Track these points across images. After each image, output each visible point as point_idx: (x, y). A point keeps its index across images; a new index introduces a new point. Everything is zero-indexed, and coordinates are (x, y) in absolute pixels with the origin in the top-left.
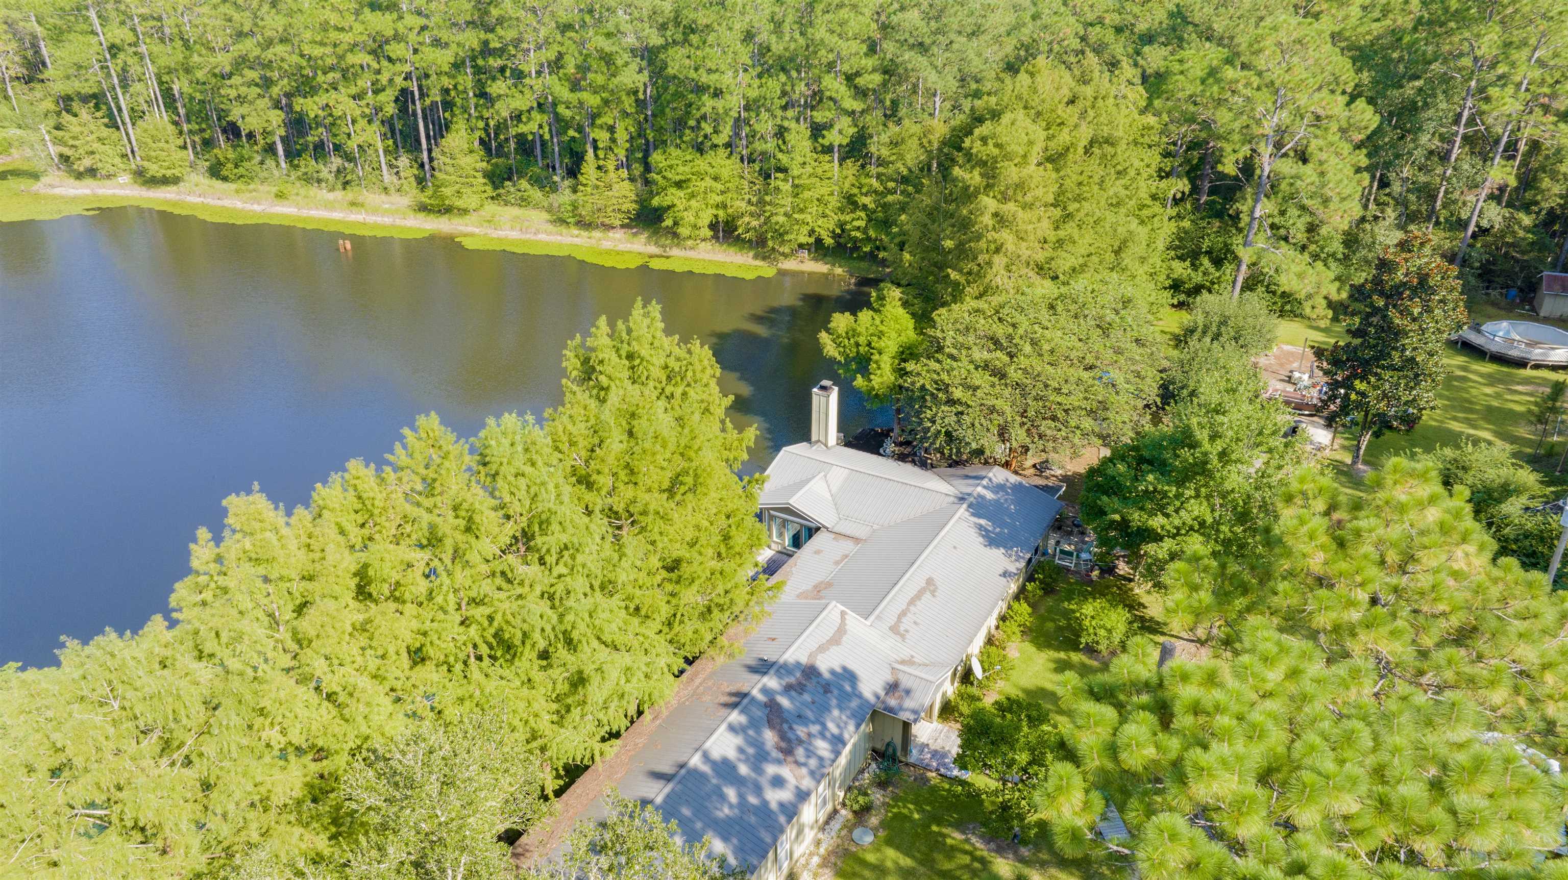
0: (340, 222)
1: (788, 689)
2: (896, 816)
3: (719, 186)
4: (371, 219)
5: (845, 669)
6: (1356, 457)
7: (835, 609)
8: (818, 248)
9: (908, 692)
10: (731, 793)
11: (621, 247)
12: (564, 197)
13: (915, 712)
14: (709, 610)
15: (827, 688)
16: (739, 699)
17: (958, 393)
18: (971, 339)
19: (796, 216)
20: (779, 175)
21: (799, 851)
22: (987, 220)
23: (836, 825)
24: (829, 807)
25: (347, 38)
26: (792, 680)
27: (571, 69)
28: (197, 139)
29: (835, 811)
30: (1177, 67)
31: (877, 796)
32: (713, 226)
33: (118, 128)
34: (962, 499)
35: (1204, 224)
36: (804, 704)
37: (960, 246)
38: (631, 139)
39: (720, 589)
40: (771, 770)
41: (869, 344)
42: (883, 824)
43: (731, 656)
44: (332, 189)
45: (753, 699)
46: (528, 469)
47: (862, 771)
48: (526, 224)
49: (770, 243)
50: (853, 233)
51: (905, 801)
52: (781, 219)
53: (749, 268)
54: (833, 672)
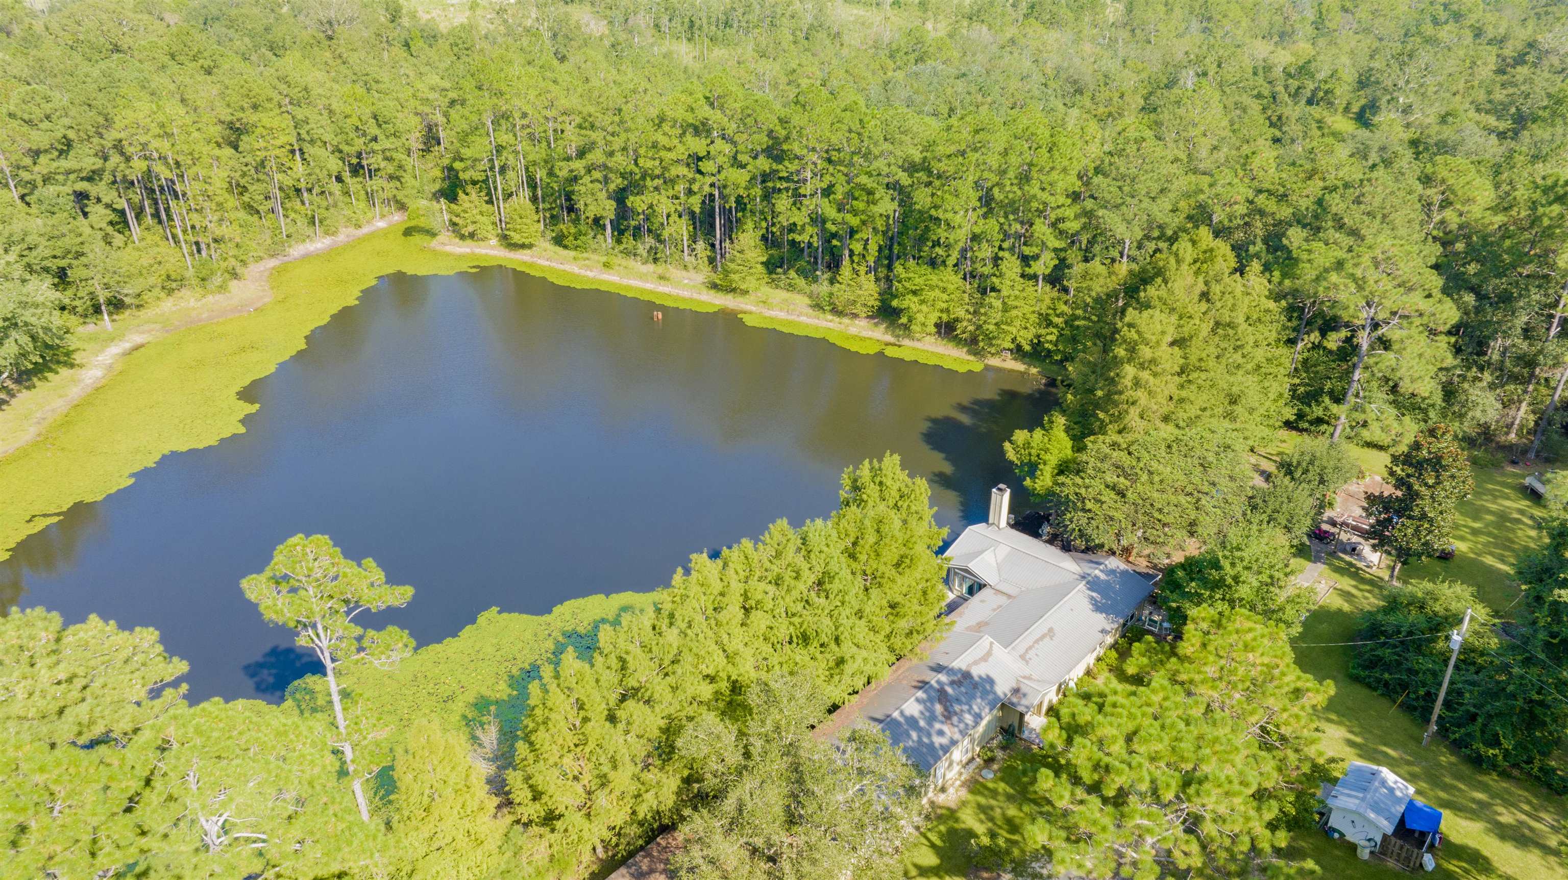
0: (652, 292)
1: (952, 683)
2: (1009, 766)
3: (945, 297)
4: (675, 292)
5: (988, 676)
6: (1392, 576)
7: (987, 640)
8: (1018, 351)
9: (1025, 695)
10: (914, 735)
11: (864, 334)
12: (823, 288)
13: (1027, 707)
14: (911, 633)
15: (975, 685)
16: (923, 685)
17: (1089, 505)
18: (1106, 466)
19: (1003, 327)
20: (993, 294)
21: (950, 775)
22: (1127, 382)
23: (972, 766)
24: (970, 755)
25: (672, 155)
26: (955, 678)
27: (839, 196)
28: (548, 215)
29: (973, 759)
30: (1305, 256)
31: (999, 754)
32: (937, 325)
33: (492, 203)
34: (1083, 577)
35: (1334, 365)
36: (961, 693)
37: (1108, 395)
38: (880, 250)
39: (919, 622)
40: (937, 726)
41: (1038, 456)
42: (999, 770)
43: (921, 659)
44: (645, 262)
45: (931, 686)
46: (825, 549)
47: (993, 739)
48: (792, 307)
49: (981, 344)
50: (1046, 345)
51: (1016, 759)
52: (992, 327)
53: (962, 362)
54: (980, 677)
